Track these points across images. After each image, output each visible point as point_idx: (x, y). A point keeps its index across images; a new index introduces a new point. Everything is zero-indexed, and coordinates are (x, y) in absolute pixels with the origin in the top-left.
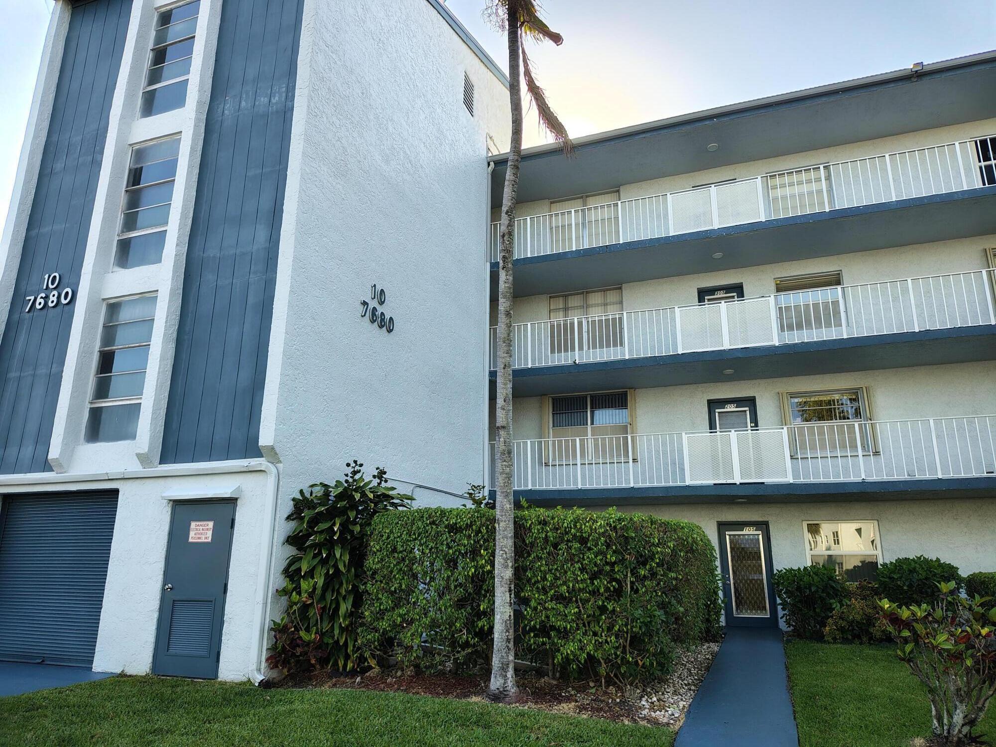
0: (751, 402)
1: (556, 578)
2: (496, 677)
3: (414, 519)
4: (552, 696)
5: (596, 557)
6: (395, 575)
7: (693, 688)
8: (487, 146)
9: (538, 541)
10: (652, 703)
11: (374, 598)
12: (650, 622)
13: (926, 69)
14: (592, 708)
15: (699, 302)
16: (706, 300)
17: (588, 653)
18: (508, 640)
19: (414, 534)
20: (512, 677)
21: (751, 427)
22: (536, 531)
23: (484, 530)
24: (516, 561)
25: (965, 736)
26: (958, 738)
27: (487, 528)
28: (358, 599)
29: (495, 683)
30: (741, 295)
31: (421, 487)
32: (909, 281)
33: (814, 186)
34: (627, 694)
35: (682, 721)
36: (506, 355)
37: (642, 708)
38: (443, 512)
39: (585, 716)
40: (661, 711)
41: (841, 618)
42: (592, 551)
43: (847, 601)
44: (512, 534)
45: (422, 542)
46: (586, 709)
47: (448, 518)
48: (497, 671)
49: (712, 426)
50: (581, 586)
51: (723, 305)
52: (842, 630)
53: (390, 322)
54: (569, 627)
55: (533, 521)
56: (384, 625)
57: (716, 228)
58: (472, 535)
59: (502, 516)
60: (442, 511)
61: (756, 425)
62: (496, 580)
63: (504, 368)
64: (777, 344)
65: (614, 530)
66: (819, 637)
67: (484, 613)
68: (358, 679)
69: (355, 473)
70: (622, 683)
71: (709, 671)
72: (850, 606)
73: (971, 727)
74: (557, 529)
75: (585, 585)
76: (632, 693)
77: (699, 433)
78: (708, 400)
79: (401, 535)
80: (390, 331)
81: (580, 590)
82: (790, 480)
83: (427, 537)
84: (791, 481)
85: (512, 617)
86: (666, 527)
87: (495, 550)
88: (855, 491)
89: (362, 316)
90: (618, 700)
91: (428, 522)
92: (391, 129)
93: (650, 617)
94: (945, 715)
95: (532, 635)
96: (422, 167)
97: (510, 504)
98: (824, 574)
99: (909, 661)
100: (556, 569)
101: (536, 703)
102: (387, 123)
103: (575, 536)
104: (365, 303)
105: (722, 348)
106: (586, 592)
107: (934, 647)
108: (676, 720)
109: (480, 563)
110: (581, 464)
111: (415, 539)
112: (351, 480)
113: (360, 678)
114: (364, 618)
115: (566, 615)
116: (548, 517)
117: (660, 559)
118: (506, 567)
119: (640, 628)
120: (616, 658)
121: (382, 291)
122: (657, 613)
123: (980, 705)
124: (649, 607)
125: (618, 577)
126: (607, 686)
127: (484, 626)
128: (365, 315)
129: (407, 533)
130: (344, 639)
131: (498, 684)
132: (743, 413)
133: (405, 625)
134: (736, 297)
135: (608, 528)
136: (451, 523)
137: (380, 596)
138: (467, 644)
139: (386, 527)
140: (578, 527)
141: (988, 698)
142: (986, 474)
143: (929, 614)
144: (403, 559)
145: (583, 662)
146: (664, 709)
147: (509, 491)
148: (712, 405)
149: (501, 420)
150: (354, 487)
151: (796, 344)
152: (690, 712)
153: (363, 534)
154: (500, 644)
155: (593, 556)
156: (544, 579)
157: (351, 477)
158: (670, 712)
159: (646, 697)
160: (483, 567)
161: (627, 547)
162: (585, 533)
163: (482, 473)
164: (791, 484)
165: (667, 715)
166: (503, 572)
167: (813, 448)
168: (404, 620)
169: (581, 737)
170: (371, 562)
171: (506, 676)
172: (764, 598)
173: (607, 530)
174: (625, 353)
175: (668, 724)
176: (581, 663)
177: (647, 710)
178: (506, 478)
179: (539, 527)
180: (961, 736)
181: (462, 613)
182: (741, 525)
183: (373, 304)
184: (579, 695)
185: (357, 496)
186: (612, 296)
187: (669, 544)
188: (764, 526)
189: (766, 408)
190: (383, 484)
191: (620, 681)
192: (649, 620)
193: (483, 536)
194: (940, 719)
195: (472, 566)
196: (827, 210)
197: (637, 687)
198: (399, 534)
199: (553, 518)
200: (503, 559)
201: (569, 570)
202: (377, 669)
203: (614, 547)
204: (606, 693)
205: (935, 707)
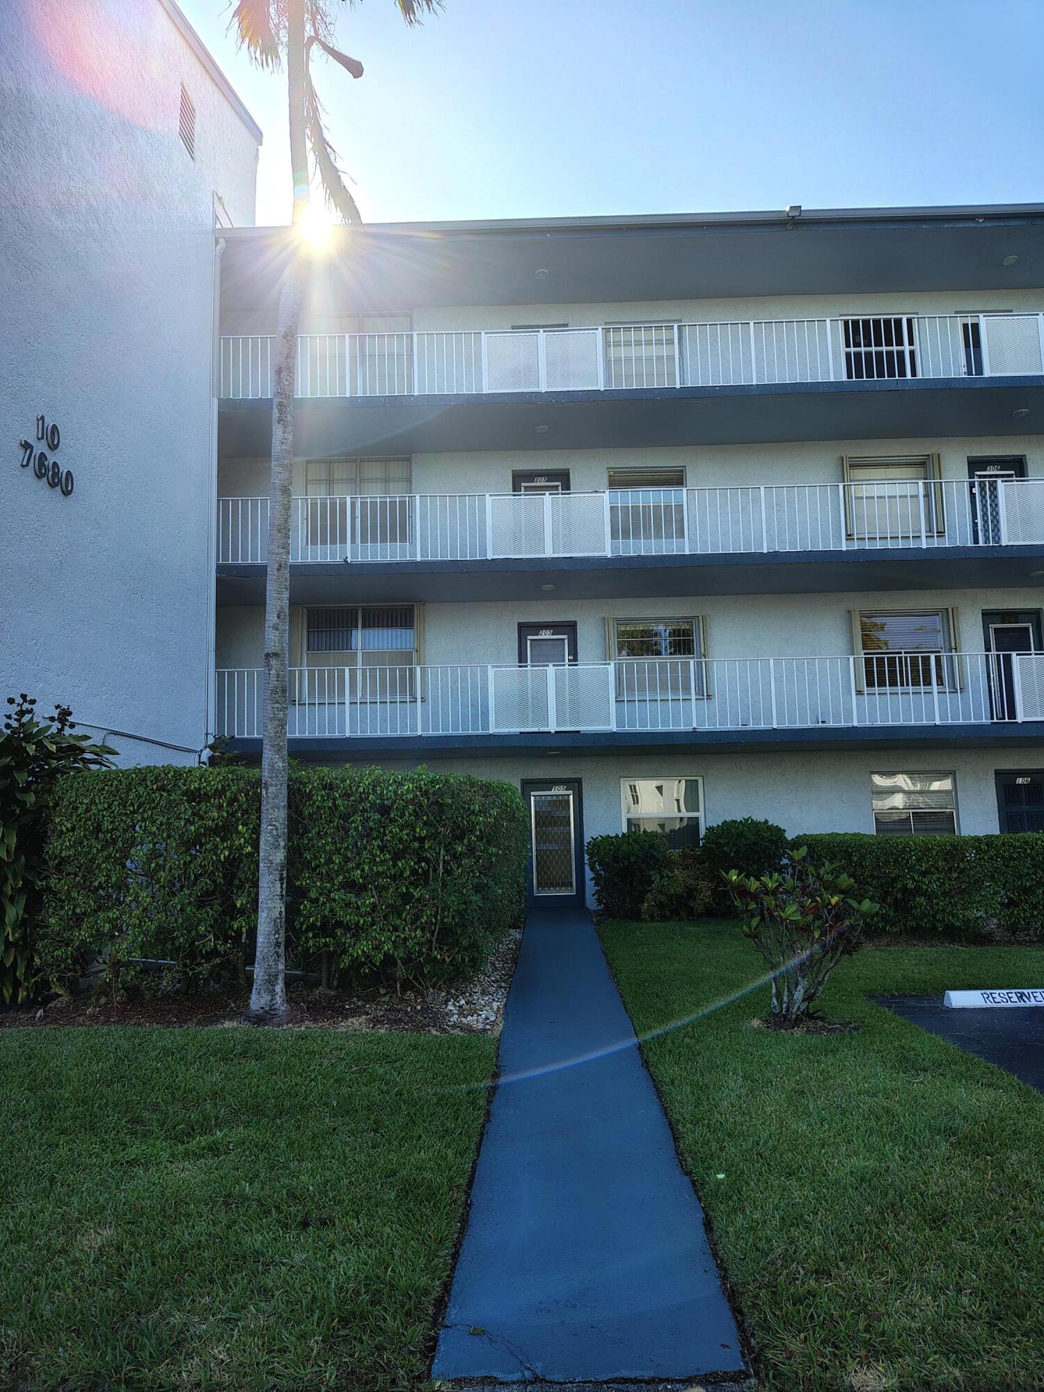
0: (570, 628)
1: (347, 860)
2: (259, 993)
3: (130, 784)
4: (336, 1011)
5: (401, 831)
6: (99, 865)
7: (503, 984)
8: (214, 212)
9: (322, 812)
10: (461, 1007)
11: (64, 898)
12: (464, 910)
13: (805, 216)
14: (389, 1019)
15: (514, 491)
16: (523, 489)
17: (385, 952)
18: (278, 944)
19: (132, 804)
20: (282, 991)
21: (569, 660)
22: (319, 798)
23: (242, 797)
24: (290, 839)
25: (803, 1013)
26: (797, 1015)
27: (247, 795)
28: (35, 901)
29: (257, 1001)
30: (567, 486)
31: (116, 733)
32: (762, 489)
33: (664, 350)
34: (429, 999)
35: (501, 1025)
36: (281, 550)
37: (450, 1014)
38: (178, 774)
39: (382, 1031)
40: (472, 1016)
41: (661, 892)
42: (396, 824)
43: (668, 872)
44: (286, 803)
45: (145, 815)
46: (381, 1022)
47: (186, 781)
48: (261, 985)
49: (522, 658)
50: (380, 869)
51: (547, 498)
52: (661, 906)
53: (67, 479)
54: (362, 922)
55: (315, 784)
56: (83, 934)
57: (543, 391)
58: (225, 805)
59: (271, 778)
60: (175, 771)
61: (575, 659)
62: (261, 865)
63: (278, 570)
64: (609, 556)
65: (426, 795)
66: (636, 916)
67: (242, 911)
68: (40, 1013)
69: (22, 713)
70: (422, 985)
71: (516, 963)
72: (673, 877)
73: (809, 1003)
74: (349, 796)
75: (386, 868)
76: (434, 997)
77: (506, 667)
78: (519, 624)
79: (110, 807)
80: (67, 493)
81: (378, 874)
82: (613, 727)
83: (154, 808)
84: (615, 730)
85: (284, 914)
86: (487, 789)
87: (259, 826)
88: (684, 742)
89: (23, 466)
90: (419, 1007)
91: (155, 787)
92: (65, 158)
93: (465, 903)
94: (786, 992)
95: (311, 935)
96: (115, 231)
97: (284, 762)
98: (645, 841)
99: (755, 936)
100: (347, 849)
101: (315, 1021)
102: (60, 149)
103: (373, 805)
104: (26, 446)
105: (543, 556)
106: (387, 877)
107: (783, 920)
108: (494, 1023)
109: (237, 843)
110: (351, 703)
111: (134, 812)
112: (15, 724)
113: (42, 1010)
114: (47, 927)
115: (358, 908)
116: (336, 778)
117: (481, 831)
118: (277, 847)
119: (453, 917)
120: (419, 957)
121: (54, 427)
122: (474, 898)
123: (820, 979)
124: (465, 891)
125: (429, 856)
126: (404, 991)
127: (242, 927)
128: (27, 465)
129: (119, 804)
130: (12, 958)
131: (263, 1001)
132: (560, 642)
133: (117, 934)
134: (560, 487)
135: (418, 793)
136: (192, 787)
137: (74, 894)
138: (214, 953)
139: (82, 795)
140: (379, 792)
141: (828, 971)
142: (820, 724)
143: (781, 885)
144: (114, 842)
145: (378, 964)
146: (475, 1013)
147: (282, 744)
148: (525, 629)
149: (273, 644)
150: (22, 735)
151: (632, 557)
152: (507, 1011)
153: (41, 807)
154: (266, 950)
155: (397, 830)
156: (330, 861)
157: (15, 720)
158: (483, 1016)
159: (452, 1000)
160: (241, 847)
161: (441, 817)
162: (387, 800)
163: (204, 714)
164: (614, 733)
165: (481, 1020)
166: (272, 854)
167: (642, 689)
168: (115, 927)
169: (388, 1056)
170: (57, 846)
171: (274, 990)
172: (570, 873)
173: (417, 795)
174: (416, 551)
175: (485, 1030)
176: (375, 966)
177: (456, 1016)
178: (278, 725)
179: (323, 793)
180: (799, 1012)
181: (207, 912)
182: (549, 783)
183: (40, 447)
184: (368, 1006)
185: (31, 749)
186: (396, 470)
187: (491, 812)
188: (577, 784)
189: (589, 637)
190: (67, 731)
191: (420, 984)
192: (464, 907)
193: (240, 806)
194: (779, 996)
195: (224, 848)
196: (678, 386)
197: (440, 989)
198: (106, 806)
199: (343, 781)
200: (273, 837)
201: (365, 848)
202: (66, 998)
203: (425, 818)
204: (402, 1000)
205: (776, 985)
